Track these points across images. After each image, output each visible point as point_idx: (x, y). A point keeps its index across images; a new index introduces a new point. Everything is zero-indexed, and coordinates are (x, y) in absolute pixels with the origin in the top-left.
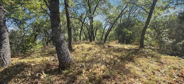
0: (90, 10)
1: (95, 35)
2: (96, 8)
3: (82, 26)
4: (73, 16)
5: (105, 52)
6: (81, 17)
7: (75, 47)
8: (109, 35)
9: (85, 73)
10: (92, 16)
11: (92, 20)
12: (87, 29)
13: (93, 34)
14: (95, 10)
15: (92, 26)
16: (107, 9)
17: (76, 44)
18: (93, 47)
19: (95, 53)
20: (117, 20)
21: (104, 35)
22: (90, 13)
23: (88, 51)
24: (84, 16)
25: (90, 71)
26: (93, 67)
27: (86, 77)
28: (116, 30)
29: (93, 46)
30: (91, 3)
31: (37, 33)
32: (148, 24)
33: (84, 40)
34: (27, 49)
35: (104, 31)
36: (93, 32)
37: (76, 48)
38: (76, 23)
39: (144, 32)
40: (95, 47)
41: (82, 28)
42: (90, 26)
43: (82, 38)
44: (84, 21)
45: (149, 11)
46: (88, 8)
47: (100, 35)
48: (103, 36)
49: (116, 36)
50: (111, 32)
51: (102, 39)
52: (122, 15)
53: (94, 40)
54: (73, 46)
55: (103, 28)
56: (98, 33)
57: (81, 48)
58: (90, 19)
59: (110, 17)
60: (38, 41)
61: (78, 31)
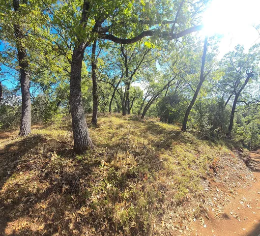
0: (127, 73)
1: (132, 106)
2: (135, 70)
3: (114, 93)
4: (103, 80)
5: (140, 134)
6: (114, 81)
7: (101, 120)
8: (150, 109)
9: (104, 165)
10: (129, 80)
11: (129, 86)
12: (121, 97)
13: (129, 105)
14: (134, 73)
15: (128, 94)
16: (152, 74)
17: (104, 116)
18: (125, 123)
19: (126, 134)
20: (161, 91)
21: (143, 108)
22: (128, 77)
23: (117, 129)
24: (118, 80)
25: (113, 162)
26: (116, 158)
27: (105, 172)
28: (159, 104)
29: (126, 121)
30: (130, 64)
31: (60, 100)
32: (193, 104)
33: (115, 111)
34: (48, 118)
35: (143, 103)
36: (129, 102)
37: (101, 123)
38: (106, 88)
39: (188, 112)
40: (128, 123)
41: (113, 96)
42: (125, 94)
43: (113, 108)
44: (117, 87)
45: (195, 89)
46: (125, 69)
47: (138, 107)
48: (141, 108)
49: (158, 111)
50: (152, 106)
51: (139, 113)
52: (169, 86)
53: (129, 113)
54: (98, 119)
55: (142, 98)
56: (135, 104)
57: (109, 124)
58: (126, 84)
59: (153, 86)
60: (61, 108)
61: (108, 99)
